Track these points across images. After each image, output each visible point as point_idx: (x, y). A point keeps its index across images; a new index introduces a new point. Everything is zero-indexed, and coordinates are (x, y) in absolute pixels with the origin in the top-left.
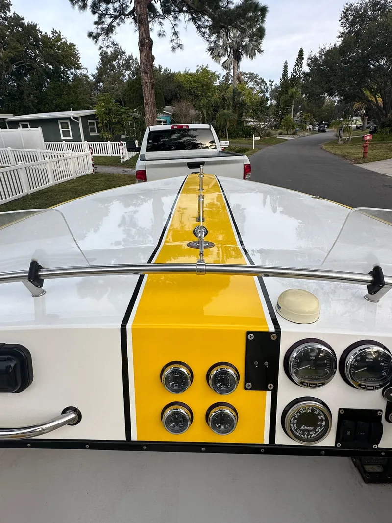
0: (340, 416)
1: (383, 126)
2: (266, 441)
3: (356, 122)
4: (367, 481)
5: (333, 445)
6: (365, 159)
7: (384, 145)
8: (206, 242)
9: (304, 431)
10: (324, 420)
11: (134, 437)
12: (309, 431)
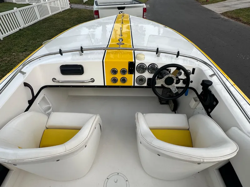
0: (148, 79)
2: (133, 85)
5: (146, 86)
6: (207, 2)
8: (122, 43)
10: (144, 80)
12: (141, 83)
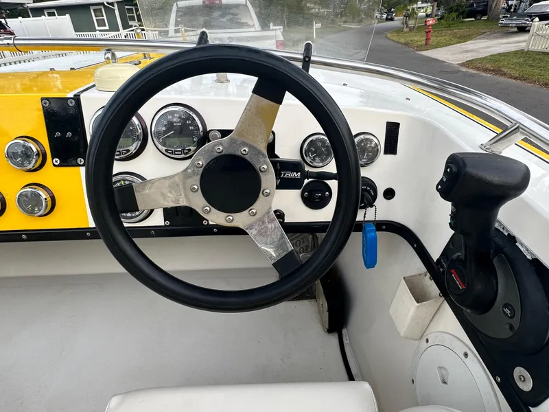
1: (451, 10)
3: (426, 10)
6: (427, 46)
7: (449, 32)
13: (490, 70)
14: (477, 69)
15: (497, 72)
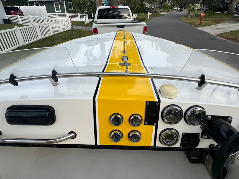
0: (183, 136)
1: (210, 8)
2: (152, 145)
3: (197, 7)
4: (191, 163)
5: (179, 147)
6: (200, 25)
7: (210, 19)
9: (168, 141)
10: (176, 137)
11: (98, 144)
12: (170, 141)
13: (231, 39)
14: (225, 38)
15: (235, 40)
